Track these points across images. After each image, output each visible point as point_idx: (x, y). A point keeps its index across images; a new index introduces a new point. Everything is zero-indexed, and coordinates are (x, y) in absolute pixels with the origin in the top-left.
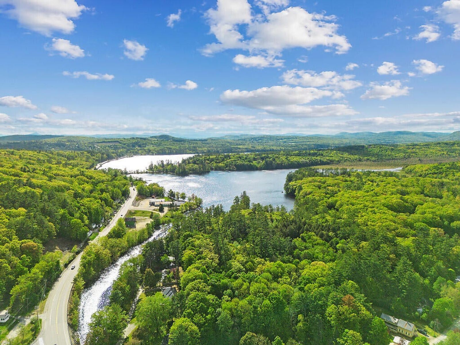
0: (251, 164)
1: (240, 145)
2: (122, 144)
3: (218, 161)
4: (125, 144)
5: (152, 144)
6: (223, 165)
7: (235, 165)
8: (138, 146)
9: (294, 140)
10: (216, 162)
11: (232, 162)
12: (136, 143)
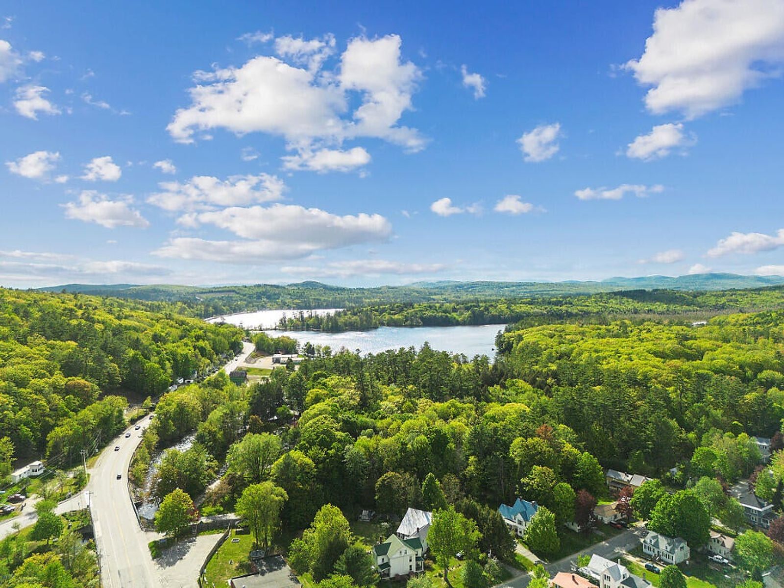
0: (447, 316)
1: (435, 294)
2: (241, 295)
3: (392, 312)
4: (245, 295)
5: (289, 294)
6: (400, 317)
7: (421, 318)
8: (266, 298)
9: (529, 287)
10: (390, 314)
11: (417, 314)
12: (264, 294)
